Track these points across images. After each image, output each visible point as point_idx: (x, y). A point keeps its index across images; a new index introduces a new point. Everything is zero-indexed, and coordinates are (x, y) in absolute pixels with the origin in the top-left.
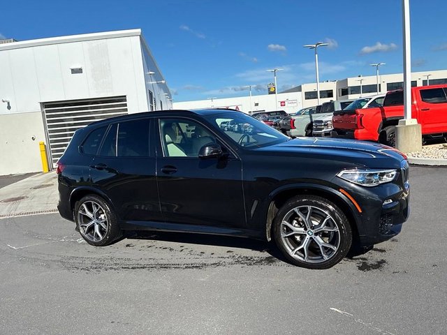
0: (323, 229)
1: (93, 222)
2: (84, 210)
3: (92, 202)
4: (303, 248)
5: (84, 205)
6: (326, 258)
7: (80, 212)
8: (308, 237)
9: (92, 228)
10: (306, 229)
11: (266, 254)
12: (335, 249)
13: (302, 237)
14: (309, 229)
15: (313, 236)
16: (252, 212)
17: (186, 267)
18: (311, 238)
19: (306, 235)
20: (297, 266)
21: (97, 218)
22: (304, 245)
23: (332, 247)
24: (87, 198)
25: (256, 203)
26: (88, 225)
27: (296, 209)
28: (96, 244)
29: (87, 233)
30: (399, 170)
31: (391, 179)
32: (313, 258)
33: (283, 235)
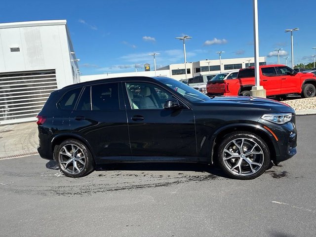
0: (253, 153)
1: (72, 160)
2: (64, 151)
3: (72, 145)
4: (238, 167)
5: (64, 147)
6: (254, 171)
7: (61, 153)
8: (241, 159)
9: (71, 164)
10: (239, 154)
11: (207, 174)
12: (261, 165)
13: (237, 159)
14: (242, 154)
15: (245, 158)
16: (202, 145)
17: (156, 186)
18: (243, 160)
19: (239, 158)
20: (233, 179)
21: (75, 157)
22: (239, 164)
23: (258, 164)
24: (67, 142)
25: (205, 138)
26: (68, 162)
27: (234, 141)
28: (74, 176)
29: (66, 169)
30: (293, 114)
31: (289, 119)
32: (245, 172)
33: (224, 159)
